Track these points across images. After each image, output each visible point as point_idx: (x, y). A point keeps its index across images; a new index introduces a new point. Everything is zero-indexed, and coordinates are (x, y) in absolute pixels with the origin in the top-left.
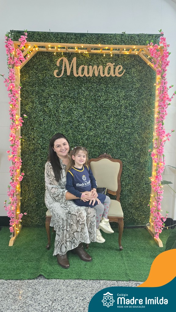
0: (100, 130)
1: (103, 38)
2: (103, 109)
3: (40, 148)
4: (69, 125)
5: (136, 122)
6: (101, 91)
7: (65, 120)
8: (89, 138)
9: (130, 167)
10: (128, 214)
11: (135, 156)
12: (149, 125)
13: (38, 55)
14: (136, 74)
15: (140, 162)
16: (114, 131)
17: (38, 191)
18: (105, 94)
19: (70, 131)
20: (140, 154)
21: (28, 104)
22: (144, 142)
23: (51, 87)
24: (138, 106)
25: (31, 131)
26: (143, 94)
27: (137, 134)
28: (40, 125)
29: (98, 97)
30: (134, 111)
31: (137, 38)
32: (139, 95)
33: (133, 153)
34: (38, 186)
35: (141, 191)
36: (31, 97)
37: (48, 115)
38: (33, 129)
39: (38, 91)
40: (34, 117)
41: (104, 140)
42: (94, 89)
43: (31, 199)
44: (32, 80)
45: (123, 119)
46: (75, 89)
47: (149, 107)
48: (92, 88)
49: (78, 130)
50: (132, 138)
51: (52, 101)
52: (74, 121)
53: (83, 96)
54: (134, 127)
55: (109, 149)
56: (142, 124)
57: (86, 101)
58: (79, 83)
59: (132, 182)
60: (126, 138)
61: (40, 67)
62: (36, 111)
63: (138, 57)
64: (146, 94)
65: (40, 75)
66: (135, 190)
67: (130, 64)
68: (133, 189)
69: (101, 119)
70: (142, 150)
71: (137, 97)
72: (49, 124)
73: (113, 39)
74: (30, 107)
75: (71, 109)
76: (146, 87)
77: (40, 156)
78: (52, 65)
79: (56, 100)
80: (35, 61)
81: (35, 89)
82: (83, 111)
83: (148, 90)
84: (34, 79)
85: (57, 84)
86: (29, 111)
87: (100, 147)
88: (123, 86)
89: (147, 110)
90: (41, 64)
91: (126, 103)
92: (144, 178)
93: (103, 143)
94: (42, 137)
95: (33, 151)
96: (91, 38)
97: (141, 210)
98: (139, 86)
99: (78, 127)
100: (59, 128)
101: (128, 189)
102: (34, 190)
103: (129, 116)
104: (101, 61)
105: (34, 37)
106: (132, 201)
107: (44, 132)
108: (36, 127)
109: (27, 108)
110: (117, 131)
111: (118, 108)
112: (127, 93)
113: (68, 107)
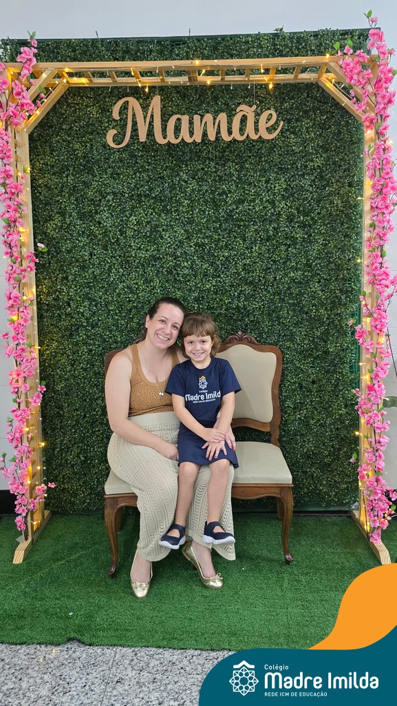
0: (228, 276)
1: (229, 46)
2: (236, 225)
3: (85, 324)
4: (153, 265)
5: (314, 254)
6: (227, 180)
7: (142, 254)
8: (203, 297)
9: (304, 364)
10: (303, 480)
11: (314, 337)
12: (349, 260)
13: (72, 98)
14: (313, 135)
15: (326, 352)
16: (264, 278)
17: (85, 428)
18: (238, 186)
19: (157, 282)
20: (327, 333)
21: (50, 218)
22: (335, 304)
23: (106, 174)
24: (319, 214)
25: (62, 284)
26: (332, 183)
27: (319, 282)
28: (83, 268)
29: (220, 195)
30: (310, 226)
31: (314, 41)
32: (322, 186)
33: (310, 331)
34: (85, 416)
35: (333, 424)
36: (59, 201)
37: (100, 243)
38: (66, 278)
39: (74, 187)
40: (68, 251)
41: (239, 301)
42: (211, 176)
43: (70, 448)
44: (58, 160)
45: (283, 248)
46: (164, 178)
47: (347, 215)
48: (206, 173)
49: (175, 279)
50: (304, 293)
51: (109, 209)
52: (164, 258)
53: (183, 193)
54: (310, 267)
55: (252, 321)
56: (330, 258)
57: (191, 206)
58: (172, 163)
59: (311, 401)
60: (292, 294)
61: (76, 127)
62: (72, 236)
63: (318, 91)
64: (338, 181)
65: (77, 146)
66: (319, 420)
67: (297, 108)
68: (313, 419)
69: (230, 250)
70: (333, 322)
71: (316, 192)
72: (105, 265)
73: (253, 48)
74: (56, 225)
75: (157, 226)
76: (340, 166)
77: (86, 344)
78: (106, 121)
79: (120, 205)
80: (63, 112)
81: (67, 180)
82: (185, 231)
83: (345, 171)
84: (63, 157)
85: (119, 168)
86: (54, 236)
87: (232, 318)
88: (282, 165)
89: (343, 222)
90: (80, 120)
91: (291, 207)
92: (340, 391)
93: (238, 307)
94: (89, 299)
95: (68, 333)
96: (199, 47)
97: (336, 469)
98: (322, 164)
99: (175, 270)
100: (129, 275)
101: (300, 419)
102: (75, 425)
103: (297, 238)
104: (225, 104)
105: (59, 53)
106: (313, 448)
107: (94, 286)
108: (71, 274)
109: (50, 228)
110: (271, 278)
111: (271, 221)
112: (293, 181)
113: (148, 223)
